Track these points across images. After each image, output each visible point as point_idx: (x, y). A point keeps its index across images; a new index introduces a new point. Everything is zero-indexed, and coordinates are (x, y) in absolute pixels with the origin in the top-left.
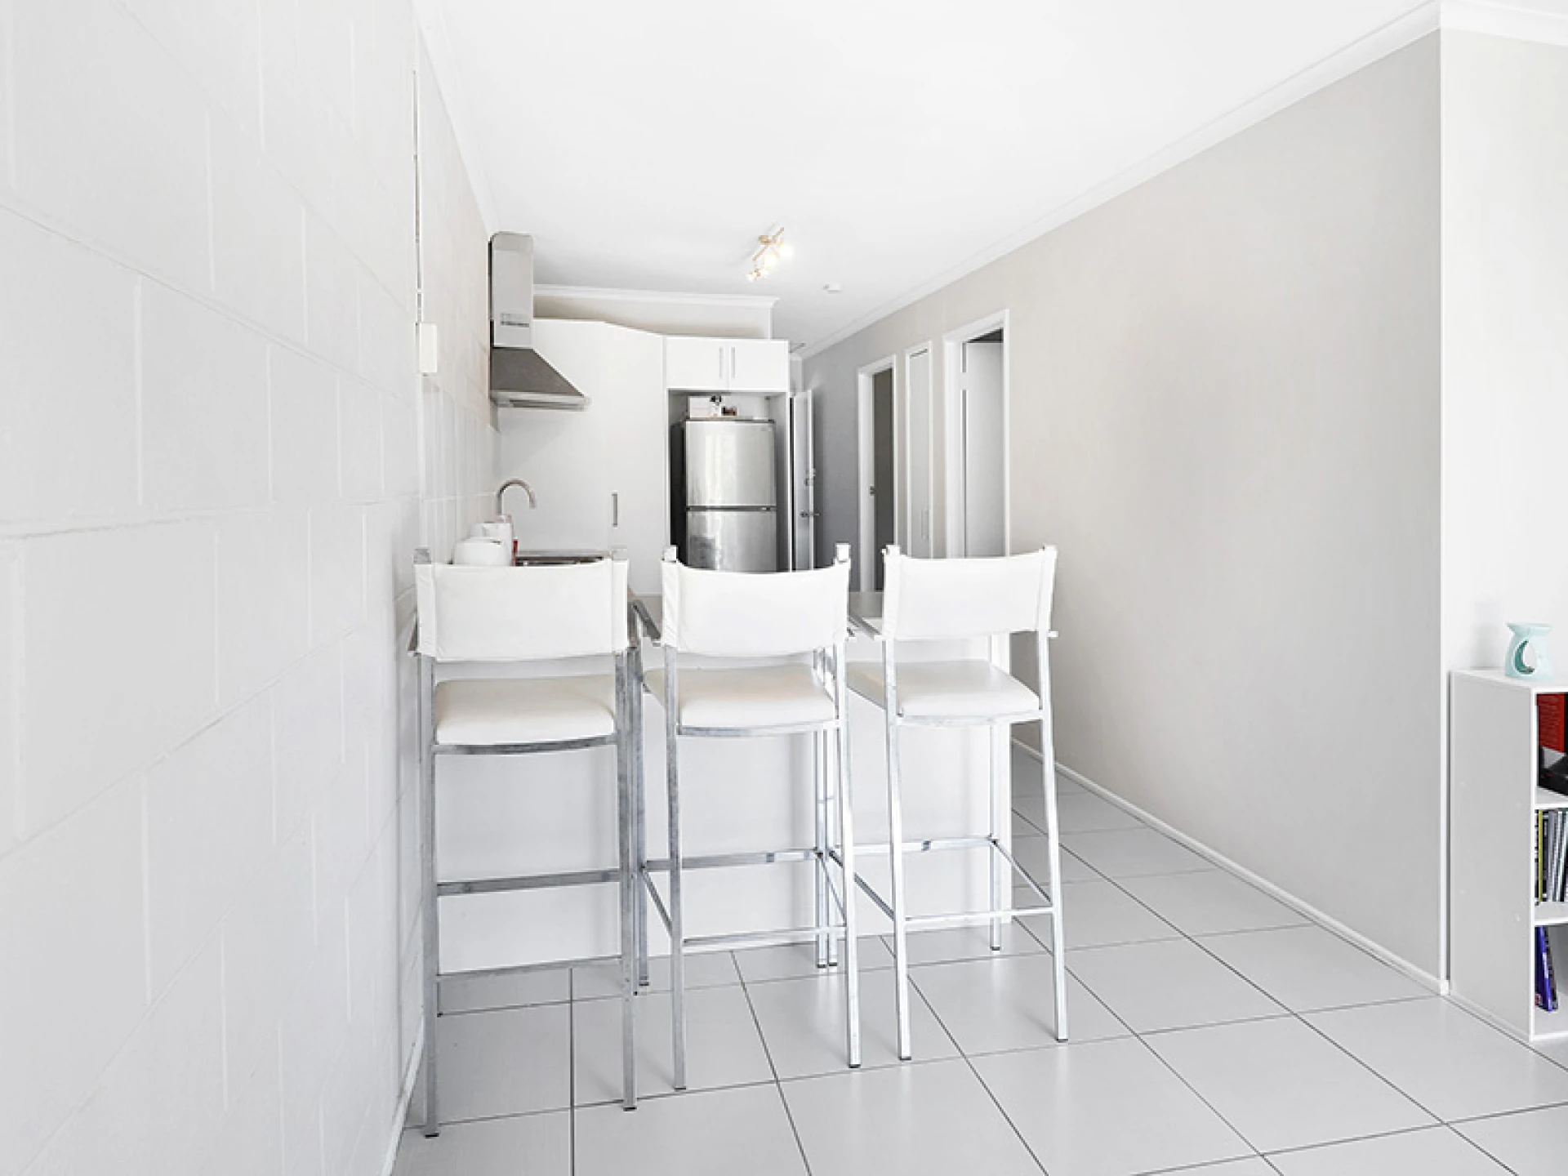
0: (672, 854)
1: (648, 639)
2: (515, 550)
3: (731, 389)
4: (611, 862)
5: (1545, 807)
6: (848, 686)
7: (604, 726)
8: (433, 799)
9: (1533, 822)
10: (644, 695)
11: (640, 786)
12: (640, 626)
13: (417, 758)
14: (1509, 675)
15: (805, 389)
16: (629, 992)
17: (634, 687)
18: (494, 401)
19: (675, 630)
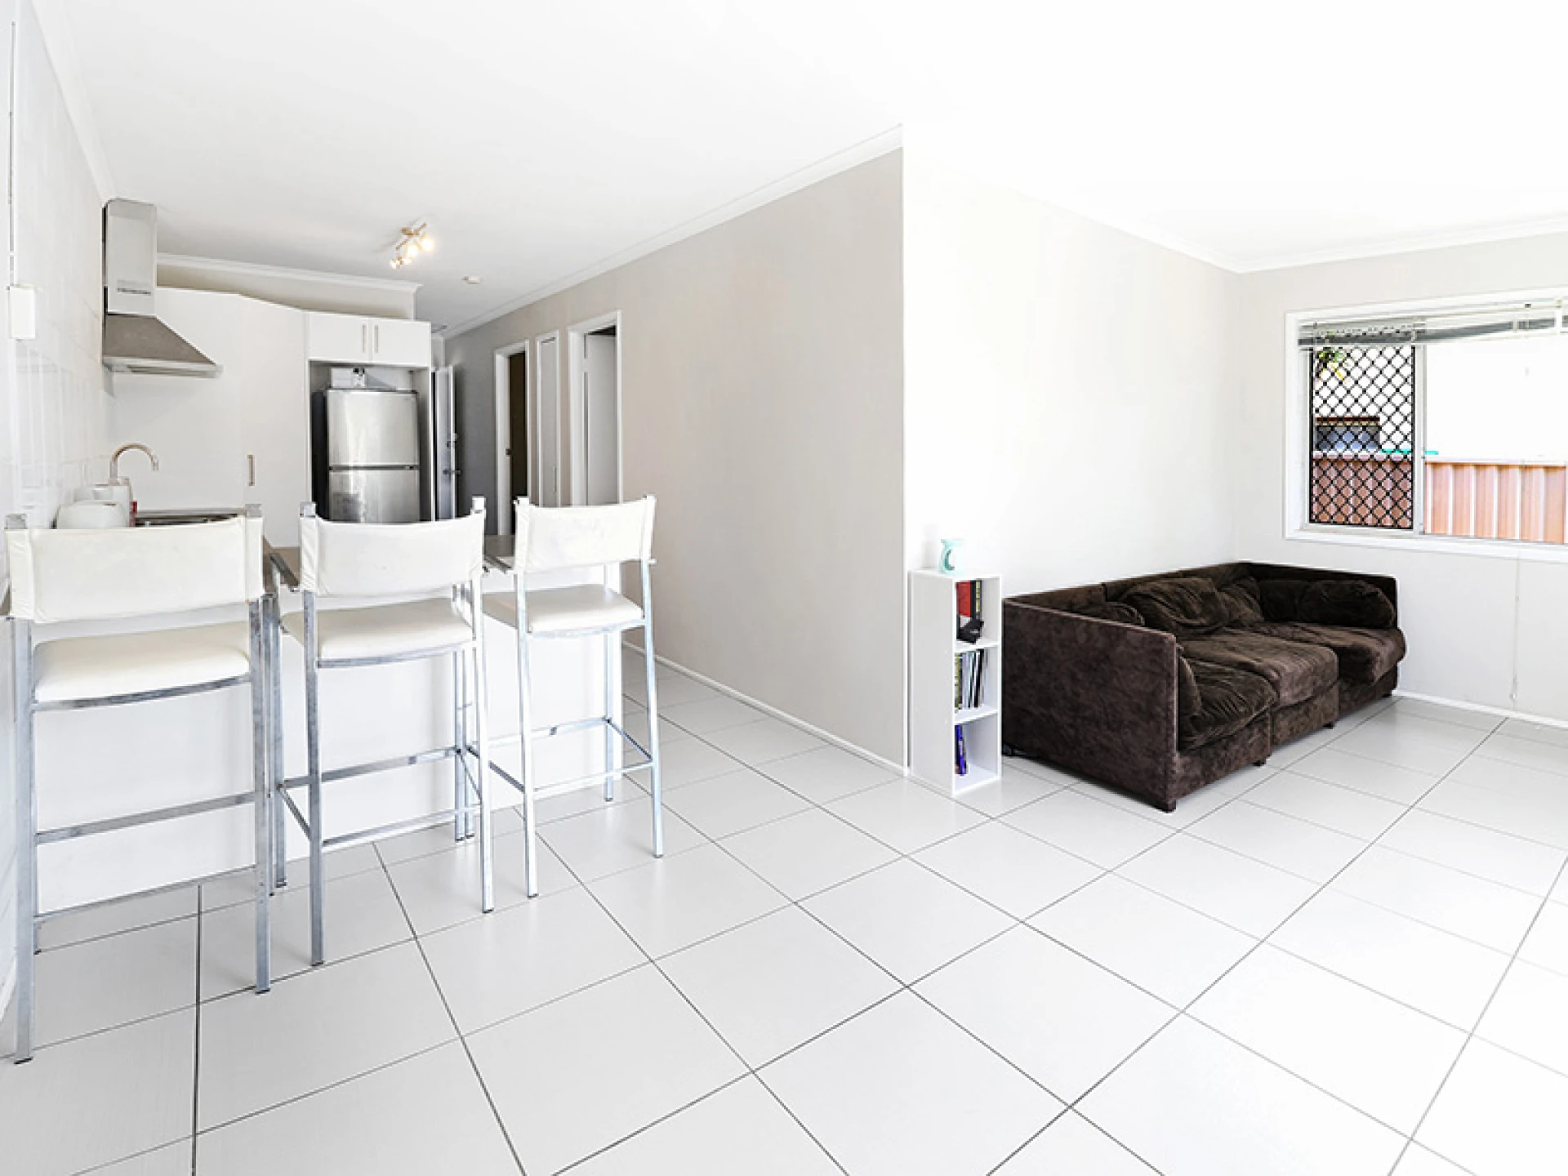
0: (311, 771)
1: (285, 587)
2: (134, 510)
3: (374, 362)
4: (246, 785)
5: (961, 651)
6: (484, 612)
7: (239, 666)
8: (31, 756)
9: (954, 661)
10: (282, 636)
11: (278, 715)
12: (277, 576)
13: (12, 719)
14: (942, 572)
15: (447, 365)
16: (263, 894)
17: (271, 630)
18: (108, 367)
19: (314, 576)
